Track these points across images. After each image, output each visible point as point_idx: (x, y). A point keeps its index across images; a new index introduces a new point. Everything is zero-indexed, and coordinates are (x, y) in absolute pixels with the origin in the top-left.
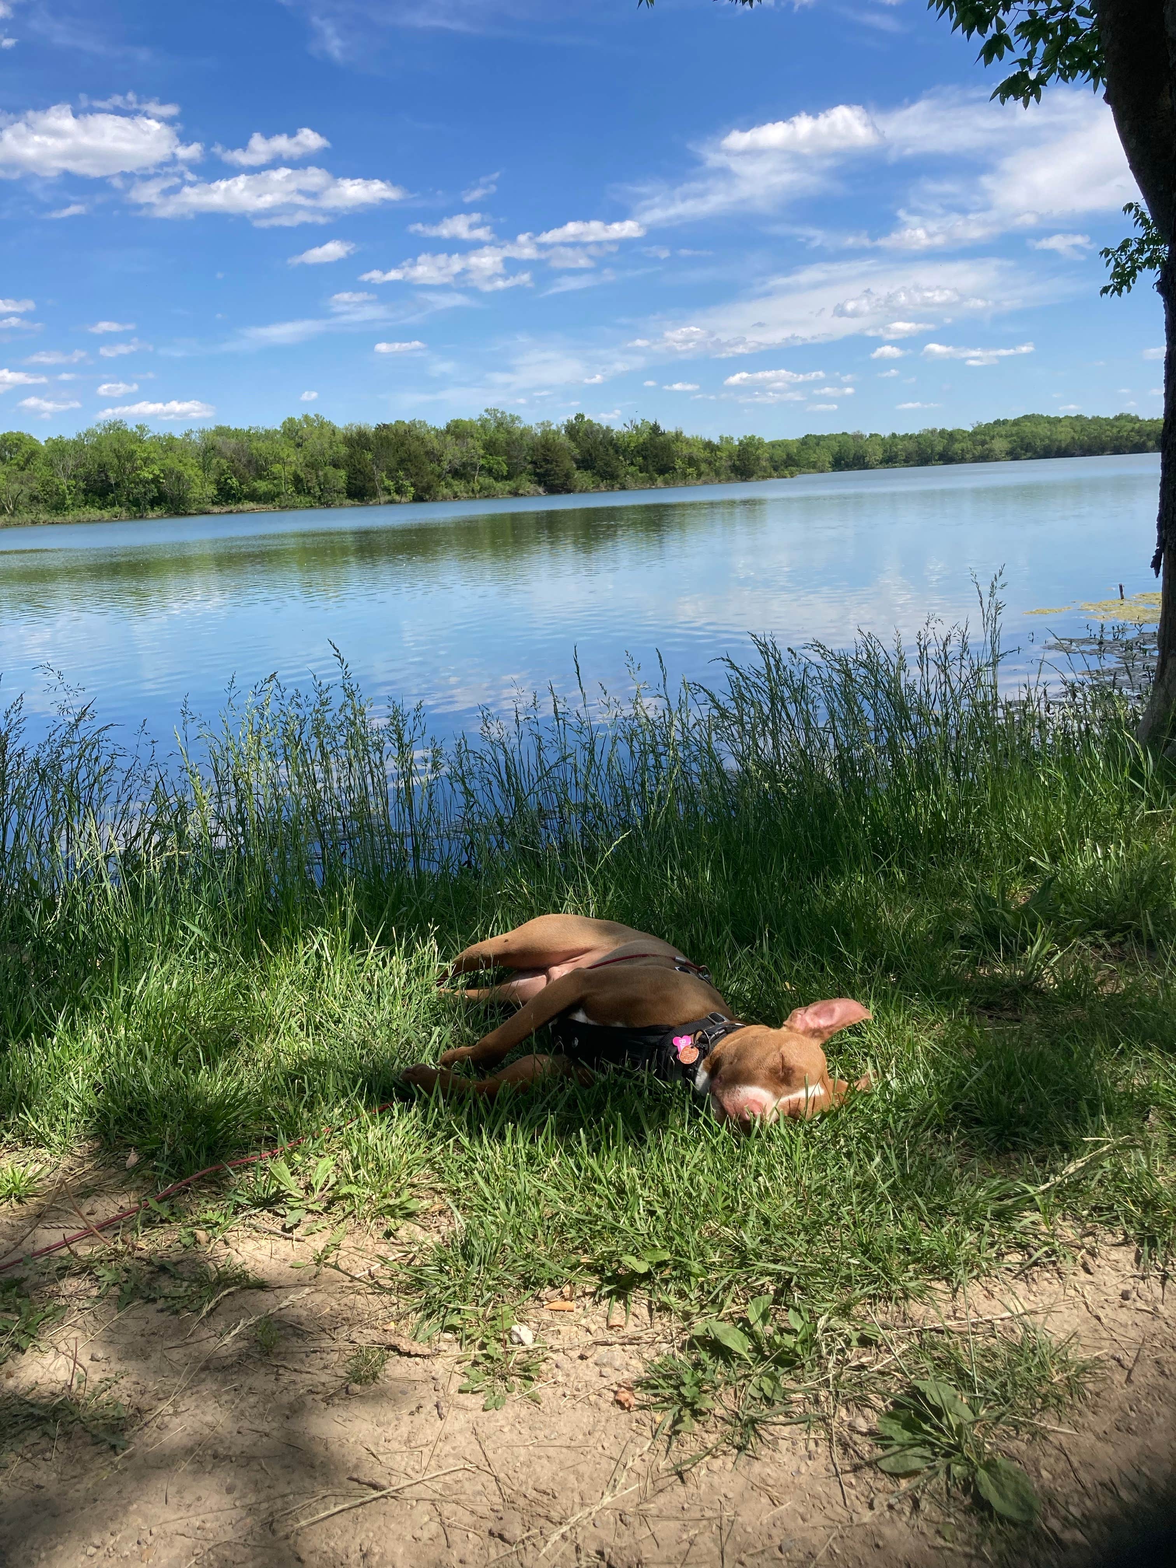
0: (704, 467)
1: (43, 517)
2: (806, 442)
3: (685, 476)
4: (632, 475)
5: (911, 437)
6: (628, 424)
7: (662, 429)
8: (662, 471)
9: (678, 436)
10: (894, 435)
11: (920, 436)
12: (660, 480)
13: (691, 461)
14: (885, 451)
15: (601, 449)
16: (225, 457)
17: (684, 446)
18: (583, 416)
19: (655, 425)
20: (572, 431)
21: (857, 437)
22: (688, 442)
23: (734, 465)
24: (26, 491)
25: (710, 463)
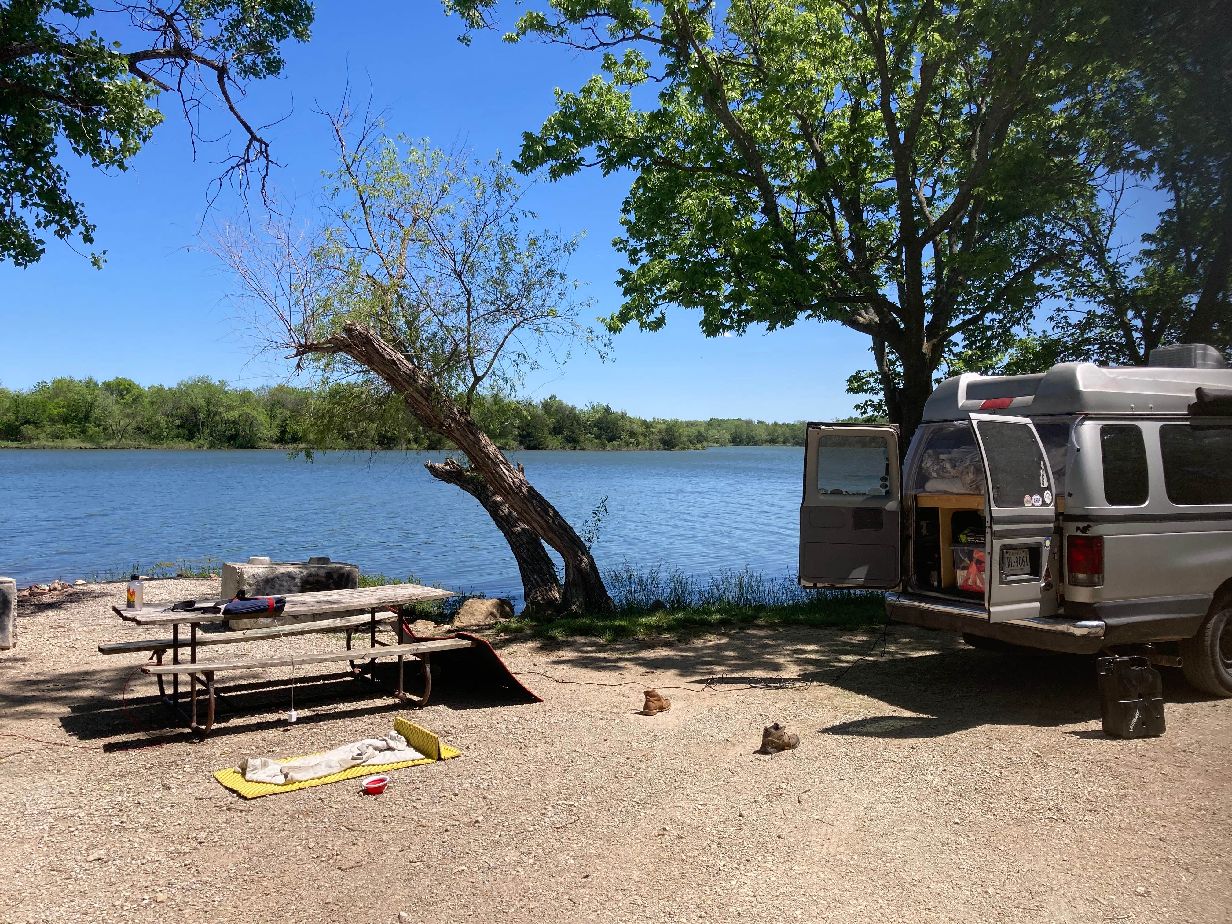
0: (641, 439)
1: (144, 444)
2: (712, 423)
3: (628, 444)
4: (591, 441)
5: (788, 426)
6: (588, 405)
7: (612, 410)
8: (611, 440)
9: (623, 416)
10: (776, 424)
11: (794, 425)
12: (609, 446)
13: (632, 434)
14: (769, 434)
15: (569, 421)
16: (287, 408)
17: (628, 424)
18: (555, 397)
19: (607, 407)
20: (547, 406)
21: (749, 423)
22: (631, 421)
23: (663, 438)
24: (134, 424)
25: (645, 436)
